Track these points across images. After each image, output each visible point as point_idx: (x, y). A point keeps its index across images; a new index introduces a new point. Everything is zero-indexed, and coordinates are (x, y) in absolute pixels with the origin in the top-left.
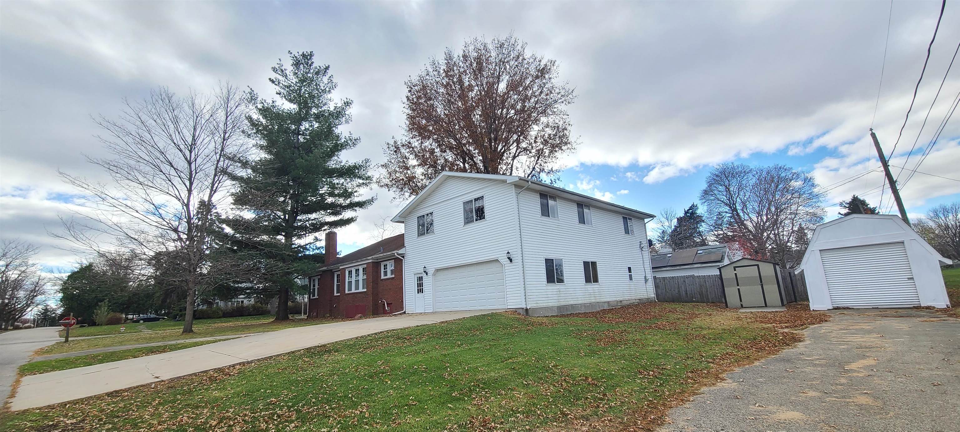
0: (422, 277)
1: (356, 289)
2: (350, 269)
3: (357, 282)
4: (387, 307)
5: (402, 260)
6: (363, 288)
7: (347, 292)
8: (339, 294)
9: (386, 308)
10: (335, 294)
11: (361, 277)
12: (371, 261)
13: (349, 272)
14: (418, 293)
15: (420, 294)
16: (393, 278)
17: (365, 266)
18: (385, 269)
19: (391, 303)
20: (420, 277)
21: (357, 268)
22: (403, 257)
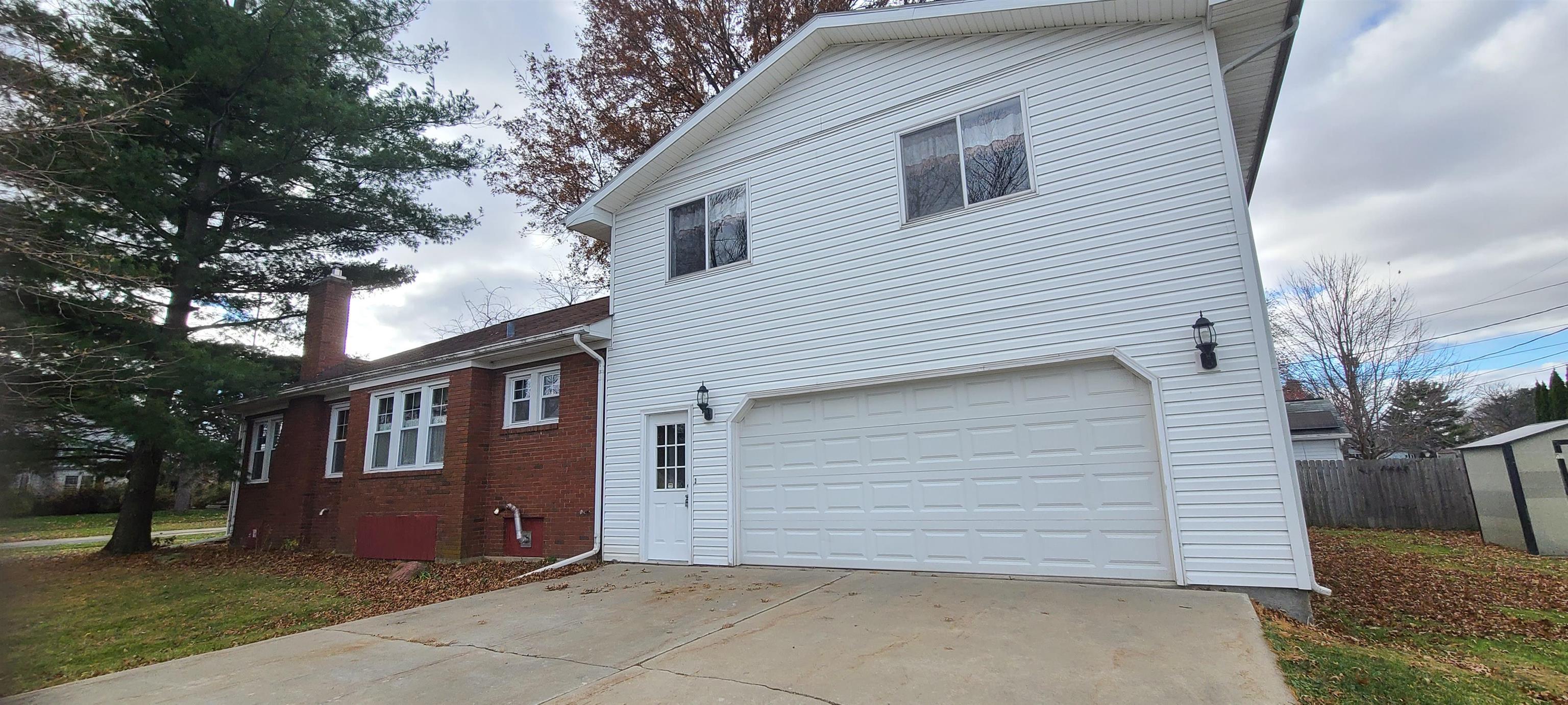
0: (682, 427)
1: (402, 462)
2: (386, 394)
3: (410, 436)
4: (524, 528)
5: (597, 362)
6: (431, 459)
7: (368, 468)
8: (340, 475)
9: (519, 535)
10: (329, 474)
11: (425, 421)
12: (468, 364)
13: (383, 402)
14: (660, 485)
15: (673, 494)
16: (551, 428)
17: (444, 383)
18: (518, 396)
19: (542, 519)
20: (671, 428)
21: (412, 389)
22: (603, 352)
